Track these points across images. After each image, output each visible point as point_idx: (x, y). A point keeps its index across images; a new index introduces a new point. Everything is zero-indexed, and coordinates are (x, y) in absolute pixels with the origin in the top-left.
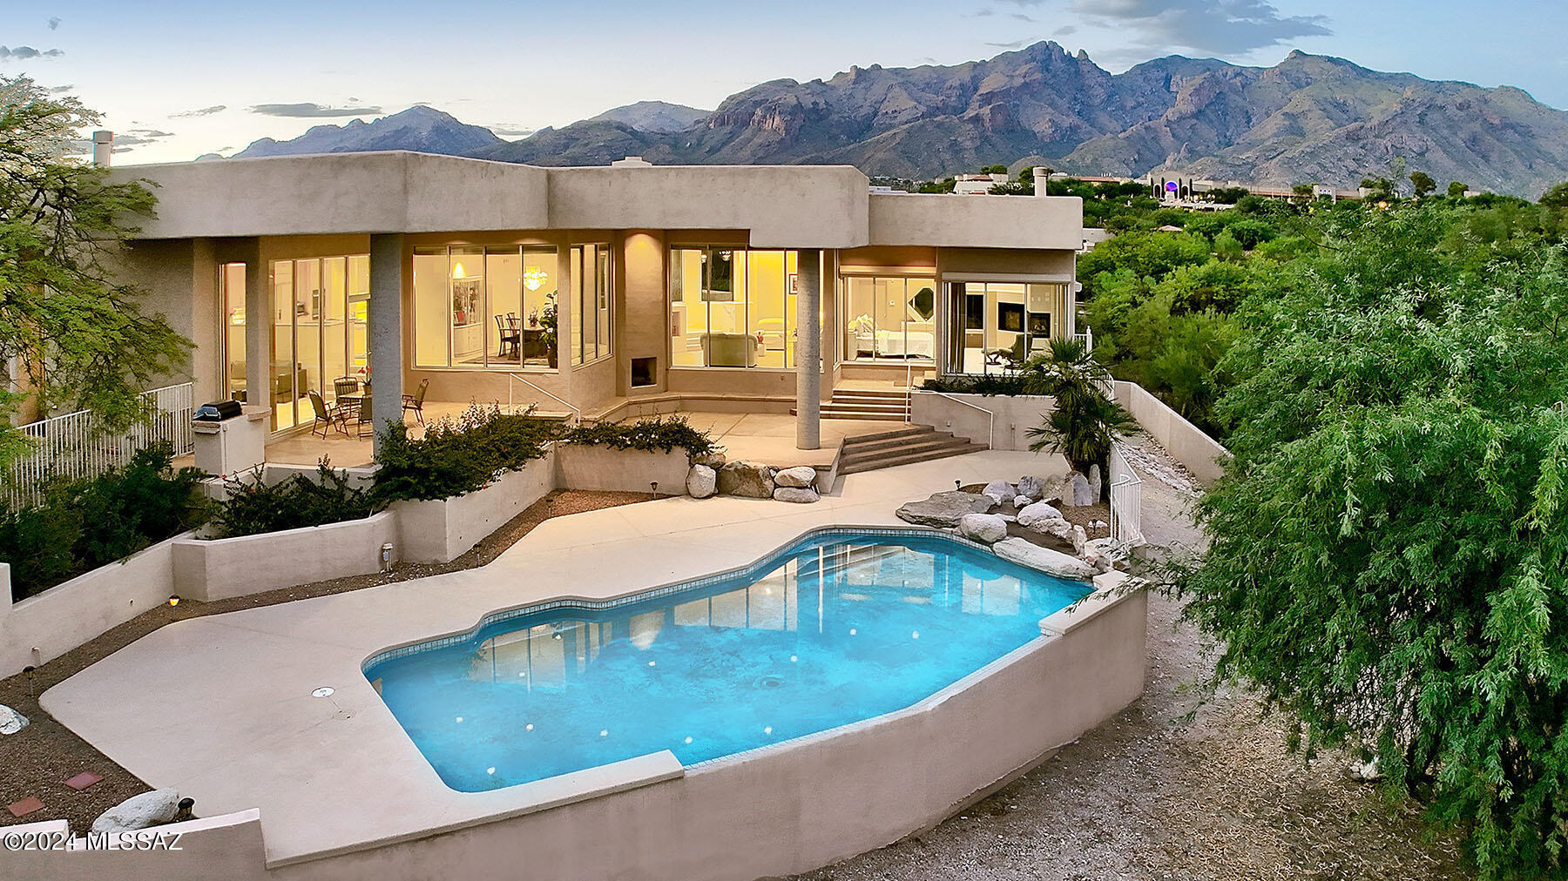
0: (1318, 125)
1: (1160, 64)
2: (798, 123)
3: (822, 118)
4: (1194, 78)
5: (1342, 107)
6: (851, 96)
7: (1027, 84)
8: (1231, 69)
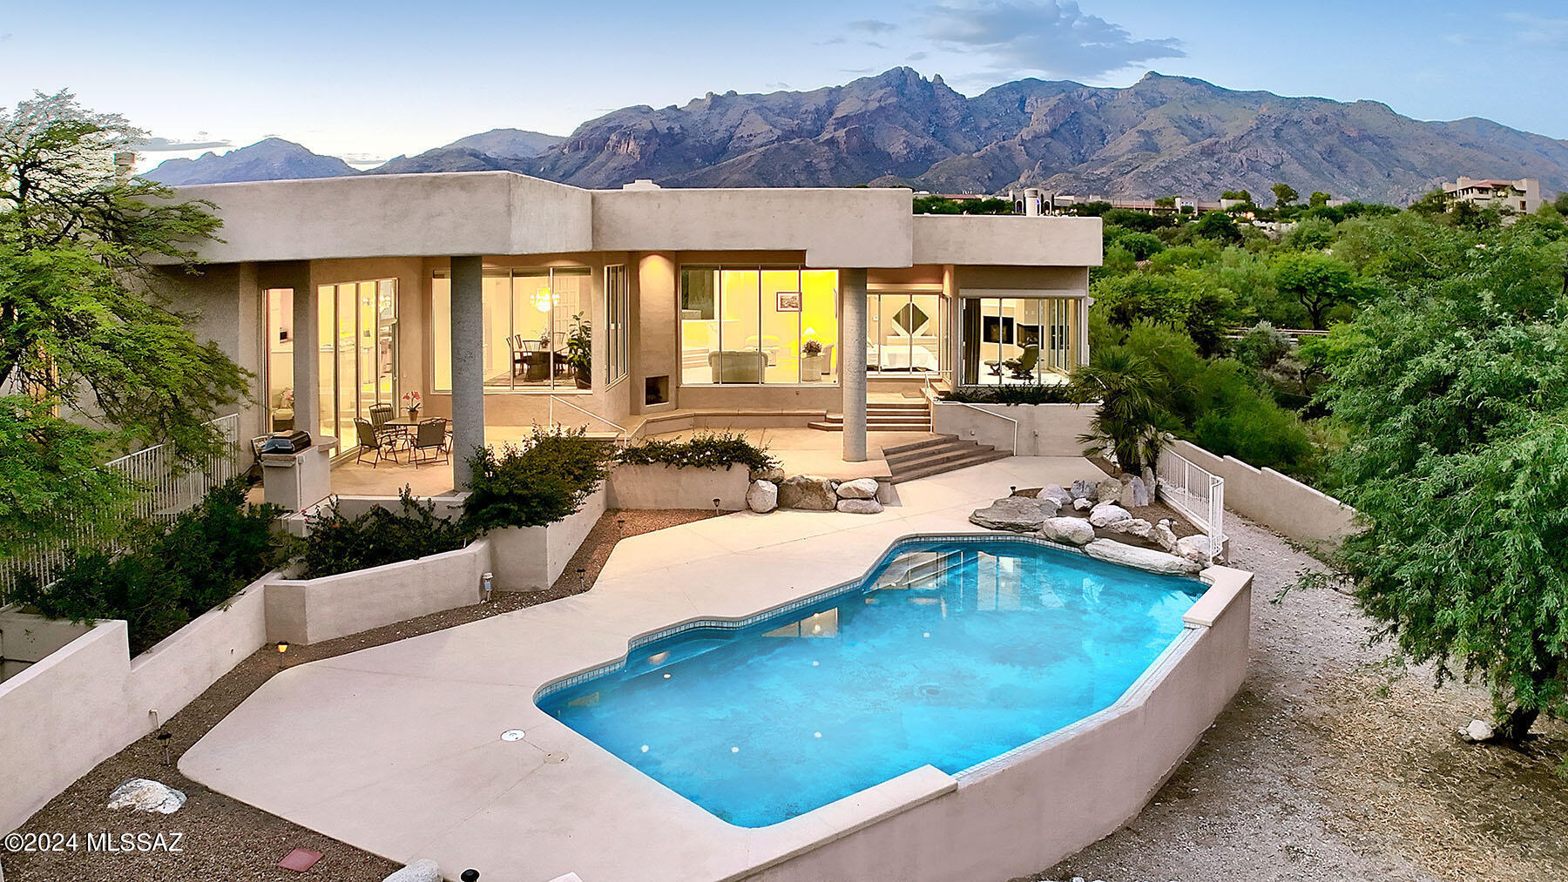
0: (1173, 141)
1: (1015, 86)
2: (652, 148)
3: (676, 143)
4: (1049, 100)
5: (1197, 124)
6: (706, 121)
7: (882, 107)
8: (1086, 90)
